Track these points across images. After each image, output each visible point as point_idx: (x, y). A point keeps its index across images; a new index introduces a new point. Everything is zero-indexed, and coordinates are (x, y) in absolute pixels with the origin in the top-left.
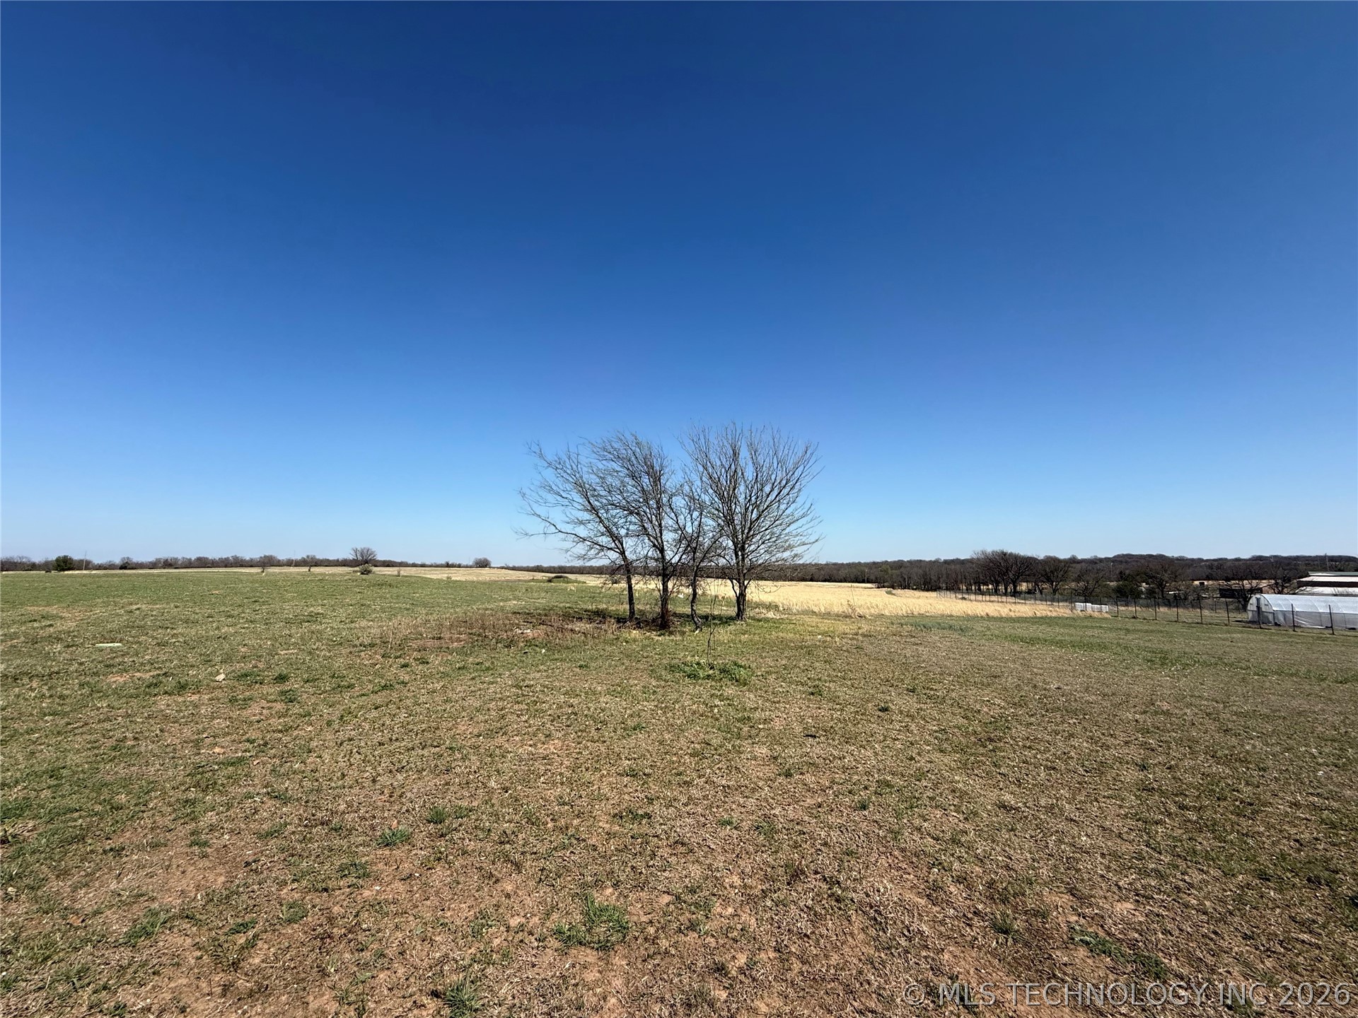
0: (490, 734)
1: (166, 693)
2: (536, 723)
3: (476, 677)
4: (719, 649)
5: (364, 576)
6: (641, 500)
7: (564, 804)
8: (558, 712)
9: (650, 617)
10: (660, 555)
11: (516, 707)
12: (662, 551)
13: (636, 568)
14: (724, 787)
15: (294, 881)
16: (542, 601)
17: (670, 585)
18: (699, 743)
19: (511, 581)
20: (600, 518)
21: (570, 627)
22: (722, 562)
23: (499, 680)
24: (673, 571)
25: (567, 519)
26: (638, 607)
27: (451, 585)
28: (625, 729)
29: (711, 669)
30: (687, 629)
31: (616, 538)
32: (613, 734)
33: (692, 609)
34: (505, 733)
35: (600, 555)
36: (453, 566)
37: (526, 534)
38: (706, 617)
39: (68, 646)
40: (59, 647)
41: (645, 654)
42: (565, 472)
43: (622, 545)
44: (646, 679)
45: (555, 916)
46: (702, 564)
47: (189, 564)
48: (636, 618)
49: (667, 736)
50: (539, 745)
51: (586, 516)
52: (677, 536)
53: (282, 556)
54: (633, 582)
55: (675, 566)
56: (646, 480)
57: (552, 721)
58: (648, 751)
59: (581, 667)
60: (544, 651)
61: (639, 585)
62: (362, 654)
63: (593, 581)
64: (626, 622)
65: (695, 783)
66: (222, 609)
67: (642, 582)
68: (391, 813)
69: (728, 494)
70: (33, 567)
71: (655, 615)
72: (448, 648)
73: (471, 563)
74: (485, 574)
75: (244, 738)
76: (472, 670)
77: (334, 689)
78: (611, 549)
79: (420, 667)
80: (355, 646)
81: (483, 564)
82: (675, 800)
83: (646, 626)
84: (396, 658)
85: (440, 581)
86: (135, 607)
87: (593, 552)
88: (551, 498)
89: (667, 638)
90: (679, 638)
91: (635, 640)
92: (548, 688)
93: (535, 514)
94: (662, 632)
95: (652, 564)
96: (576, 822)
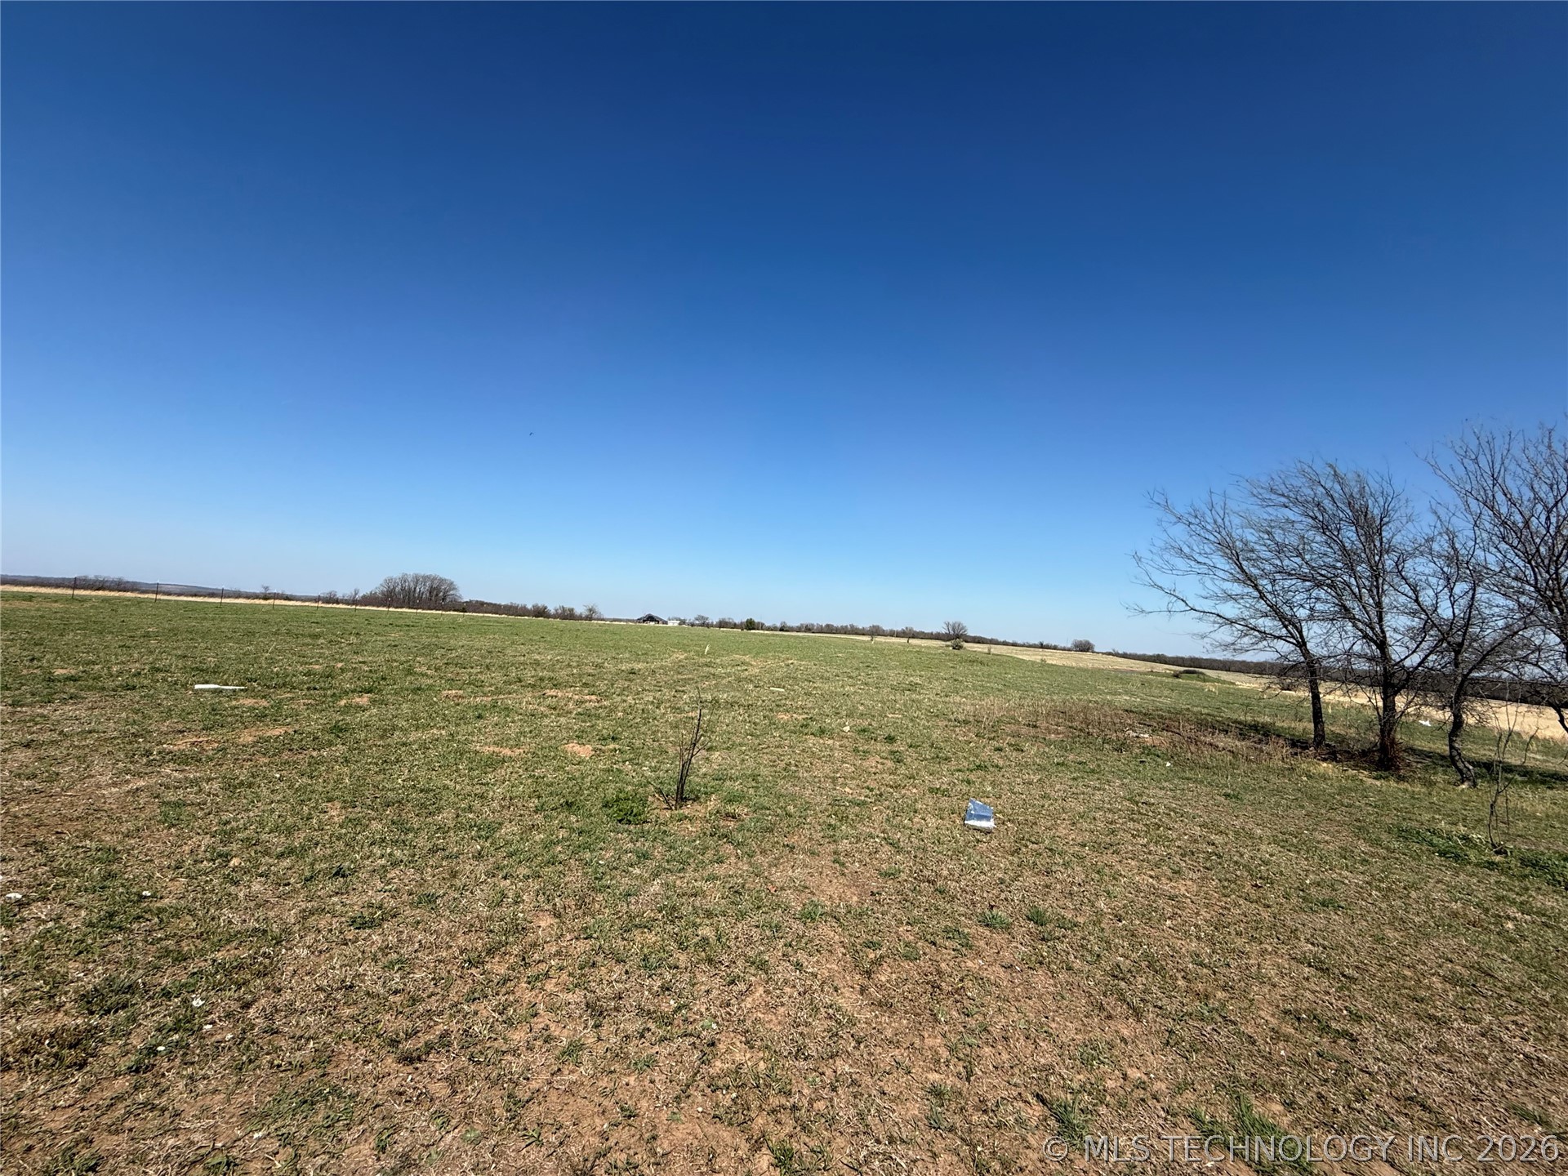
0: (1098, 847)
1: (812, 734)
2: (1159, 852)
3: (1078, 777)
4: (1521, 824)
5: (956, 651)
6: (1339, 565)
7: (1202, 964)
8: (1193, 847)
9: (1358, 747)
10: (1378, 653)
11: (1131, 825)
12: (1382, 645)
13: (1327, 670)
14: (1526, 1056)
15: (908, 923)
16: (1166, 700)
17: (1400, 702)
18: (1464, 966)
19: (1121, 672)
20: (1260, 592)
21: (1208, 739)
22: (1530, 672)
23: (1107, 787)
24: (1407, 680)
25: (1204, 593)
26: (1329, 728)
27: (1046, 668)
28: (1305, 899)
29: (1498, 853)
30: (1439, 778)
31: (1288, 621)
32: (1283, 901)
33: (1452, 747)
34: (1116, 852)
35: (1261, 645)
36: (1048, 647)
37: (1142, 611)
38: (1488, 766)
39: (756, 687)
40: (751, 687)
41: (1346, 801)
42: (1204, 528)
43: (1300, 633)
44: (1345, 837)
45: (1188, 1094)
46: (1475, 674)
47: (821, 630)
48: (1328, 745)
49: (1390, 934)
50: (1164, 880)
51: (1237, 589)
52: (1416, 623)
53: (886, 627)
54: (1321, 690)
55: (1411, 674)
56: (1349, 535)
57: (1183, 855)
58: (1352, 944)
59: (1227, 796)
60: (1168, 764)
61: (1333, 697)
62: (957, 729)
63: (1246, 683)
64: (1307, 748)
65: (1455, 1025)
66: (845, 670)
67: (1338, 692)
68: (991, 895)
69: (1551, 549)
70: (735, 626)
71: (1367, 746)
72: (1045, 739)
73: (1069, 646)
74: (1086, 660)
75: (865, 785)
76: (1072, 769)
77: (933, 758)
78: (1279, 638)
79: (1015, 754)
80: (950, 720)
81: (1084, 647)
82: (1409, 1035)
83: (1348, 759)
84: (990, 739)
85: (1033, 663)
86: (790, 662)
87: (1246, 640)
88: (1181, 563)
89: (1393, 784)
90: (1418, 788)
91: (1324, 777)
92: (1176, 813)
93: (1155, 585)
94: (1384, 774)
95: (1362, 666)
96: (1220, 994)
